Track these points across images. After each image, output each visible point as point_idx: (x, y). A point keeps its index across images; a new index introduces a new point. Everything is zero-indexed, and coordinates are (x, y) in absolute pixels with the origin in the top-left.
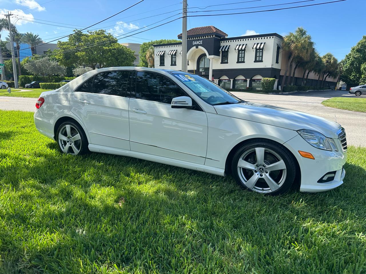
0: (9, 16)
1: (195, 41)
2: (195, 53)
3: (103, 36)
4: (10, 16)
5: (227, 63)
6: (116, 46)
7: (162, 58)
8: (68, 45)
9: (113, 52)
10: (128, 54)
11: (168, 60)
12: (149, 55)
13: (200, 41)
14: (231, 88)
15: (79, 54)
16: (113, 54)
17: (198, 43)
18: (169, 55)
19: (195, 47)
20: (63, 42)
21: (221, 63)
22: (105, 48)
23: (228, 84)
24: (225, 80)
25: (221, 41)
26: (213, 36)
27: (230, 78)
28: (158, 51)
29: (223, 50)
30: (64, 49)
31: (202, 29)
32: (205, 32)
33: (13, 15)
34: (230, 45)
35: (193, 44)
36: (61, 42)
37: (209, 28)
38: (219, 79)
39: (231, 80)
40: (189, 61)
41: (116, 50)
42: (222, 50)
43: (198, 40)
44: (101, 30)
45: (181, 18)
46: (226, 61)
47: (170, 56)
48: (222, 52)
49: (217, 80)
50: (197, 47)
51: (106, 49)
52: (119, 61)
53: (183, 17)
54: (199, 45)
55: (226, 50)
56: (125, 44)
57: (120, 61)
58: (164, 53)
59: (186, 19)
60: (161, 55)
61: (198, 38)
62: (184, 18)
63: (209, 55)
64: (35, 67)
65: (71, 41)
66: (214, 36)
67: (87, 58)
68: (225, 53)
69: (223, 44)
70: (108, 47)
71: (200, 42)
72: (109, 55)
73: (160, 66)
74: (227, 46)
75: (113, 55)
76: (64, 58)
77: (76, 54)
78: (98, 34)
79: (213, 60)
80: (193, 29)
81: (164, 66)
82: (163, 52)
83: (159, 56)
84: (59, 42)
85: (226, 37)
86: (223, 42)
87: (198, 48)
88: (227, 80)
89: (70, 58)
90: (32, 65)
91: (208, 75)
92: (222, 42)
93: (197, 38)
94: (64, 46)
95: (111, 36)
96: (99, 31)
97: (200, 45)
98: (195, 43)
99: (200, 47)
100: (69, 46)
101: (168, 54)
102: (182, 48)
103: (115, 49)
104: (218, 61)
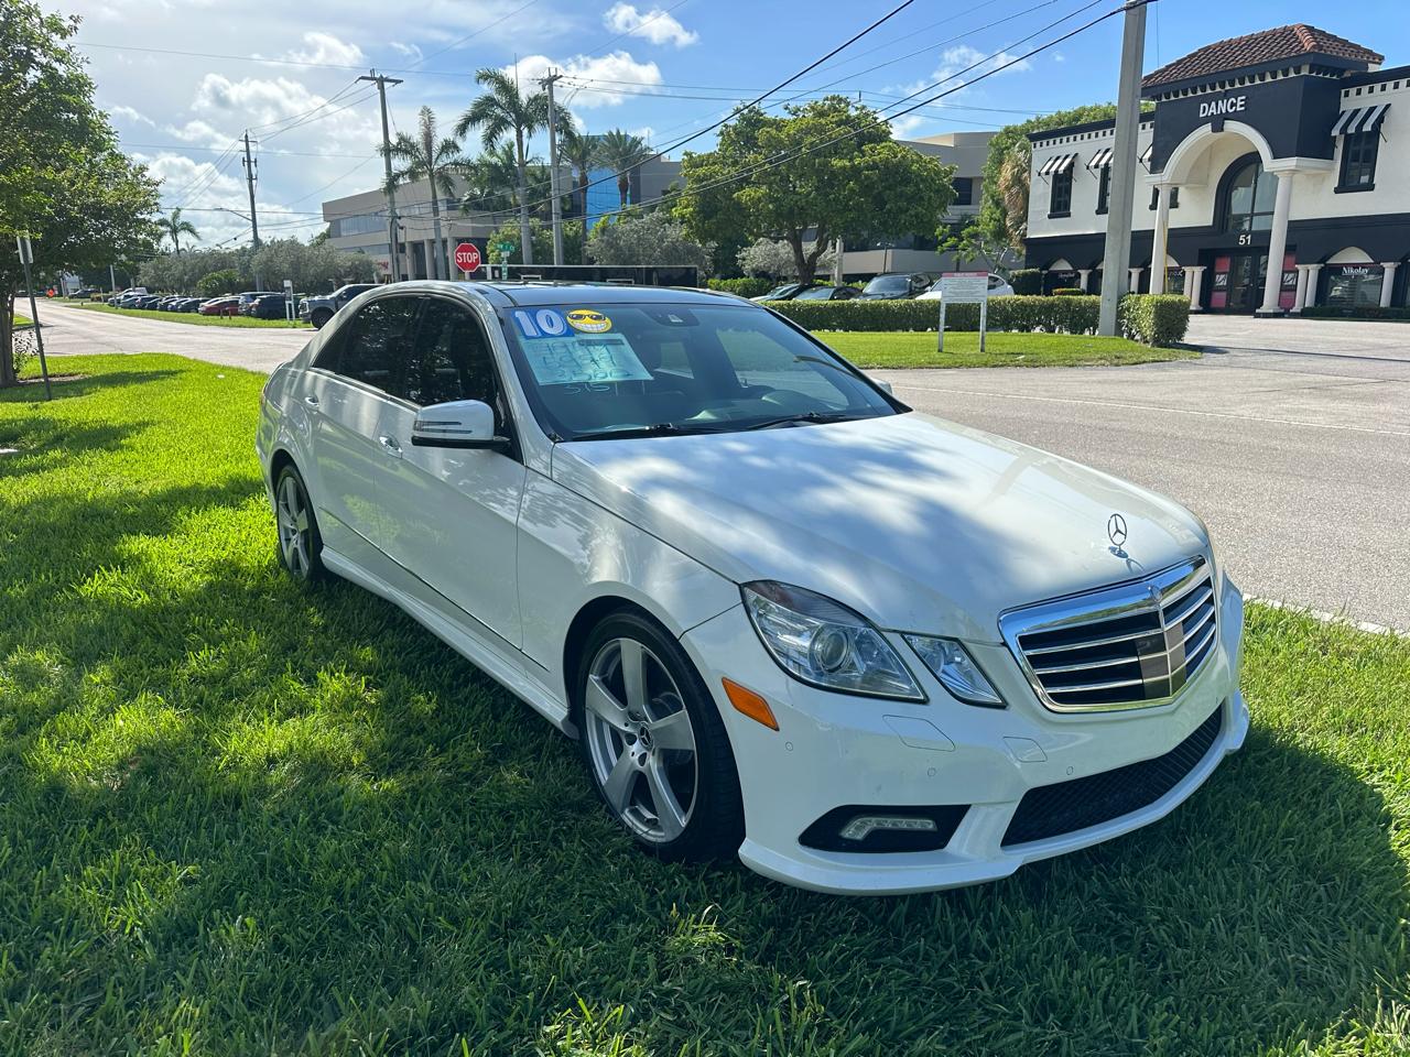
0: (549, 82)
1: (1208, 99)
2: (1211, 152)
3: (835, 119)
4: (555, 83)
5: (1370, 187)
6: (881, 152)
7: (1062, 187)
8: (715, 163)
9: (867, 177)
10: (923, 180)
11: (1084, 194)
12: (1009, 176)
13: (1233, 99)
14: (1385, 302)
15: (746, 194)
16: (867, 186)
17: (1224, 107)
18: (1094, 171)
19: (1208, 128)
20: (699, 156)
21: (1337, 191)
22: (837, 163)
23: (1371, 282)
24: (1356, 266)
25: (1343, 91)
26: (1297, 71)
27: (1378, 257)
28: (1046, 159)
29: (1351, 130)
30: (699, 180)
31: (1252, 41)
32: (1261, 56)
33: (561, 76)
34: (1388, 106)
35: (1201, 115)
36: (691, 157)
37: (1287, 34)
38: (1323, 261)
39: (1385, 265)
40: (1182, 190)
41: (877, 168)
42: (1344, 130)
43: (1226, 95)
44: (833, 98)
45: (1119, 11)
46: (1364, 179)
47: (1098, 172)
48: (1348, 138)
49: (1314, 269)
50: (1218, 128)
51: (841, 168)
52: (888, 206)
53: (1127, 9)
54: (1227, 116)
55: (1367, 128)
56: (943, 137)
57: (890, 211)
58: (1071, 165)
59: (1143, 15)
60: (1056, 171)
61: (1228, 88)
62: (1131, 11)
63: (1275, 157)
64: (618, 249)
65: (727, 149)
66: (1305, 72)
67: (771, 206)
68: (1363, 143)
69: (1354, 101)
70: (851, 160)
71: (1233, 105)
72: (852, 190)
73: (1050, 217)
74: (1372, 110)
75: (867, 188)
76: (698, 213)
77: (735, 195)
78: (822, 114)
79: (1297, 177)
80: (1209, 47)
81: (1069, 215)
82: (1068, 160)
83: (1050, 179)
84: (685, 157)
85: (1373, 68)
86: (1353, 91)
87: (1222, 130)
88: (1363, 266)
89: (716, 211)
90: (608, 243)
91: (1266, 244)
92: (1347, 95)
93: (1223, 86)
94: (701, 171)
95: (867, 115)
96: (827, 99)
97: (1236, 117)
98: (1208, 109)
99: (1232, 126)
100: (717, 167)
101: (1088, 168)
102: (1152, 134)
103: (874, 166)
104: (1323, 180)
